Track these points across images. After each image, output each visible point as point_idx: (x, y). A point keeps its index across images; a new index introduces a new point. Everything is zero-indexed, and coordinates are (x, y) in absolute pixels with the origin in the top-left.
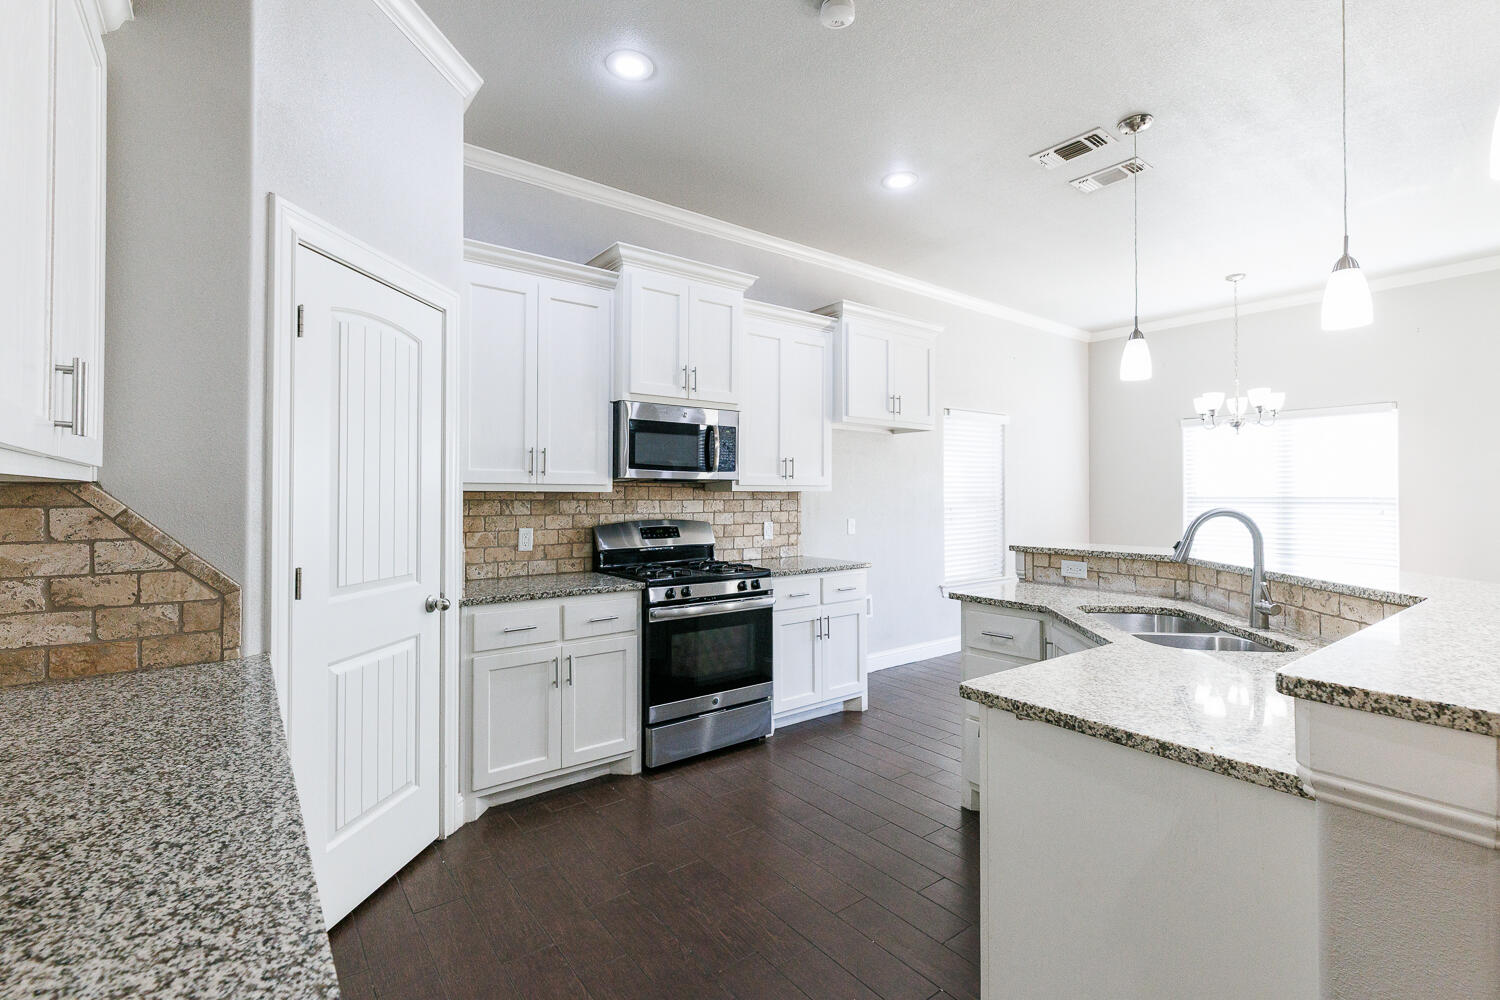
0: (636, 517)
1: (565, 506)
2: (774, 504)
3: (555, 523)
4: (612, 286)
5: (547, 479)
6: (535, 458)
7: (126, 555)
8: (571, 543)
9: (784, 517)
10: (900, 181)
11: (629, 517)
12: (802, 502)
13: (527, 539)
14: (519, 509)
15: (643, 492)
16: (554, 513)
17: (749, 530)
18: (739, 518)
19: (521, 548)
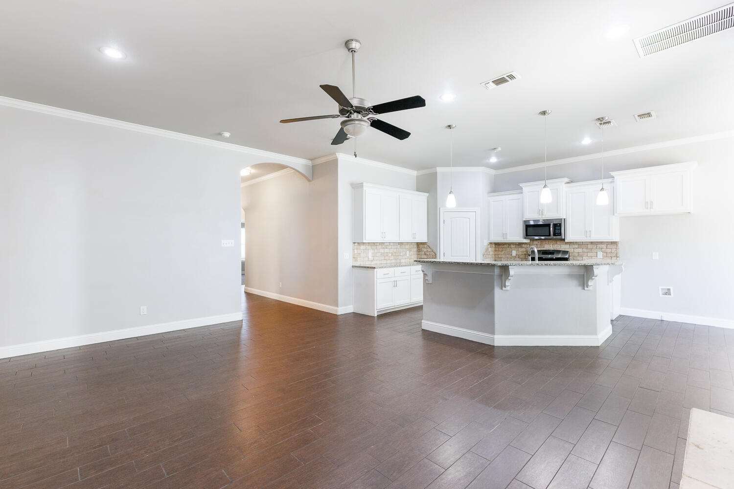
0: (544, 249)
1: (523, 245)
2: (604, 246)
3: (521, 250)
4: (522, 193)
5: (508, 240)
6: (504, 235)
7: (429, 250)
8: (525, 255)
9: (609, 250)
10: (587, 141)
11: (542, 249)
12: (619, 245)
13: (514, 253)
14: (512, 246)
15: (547, 242)
16: (521, 247)
17: (589, 254)
18: (585, 250)
19: (513, 255)
